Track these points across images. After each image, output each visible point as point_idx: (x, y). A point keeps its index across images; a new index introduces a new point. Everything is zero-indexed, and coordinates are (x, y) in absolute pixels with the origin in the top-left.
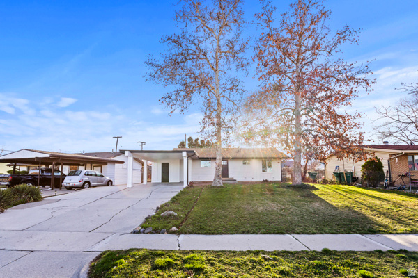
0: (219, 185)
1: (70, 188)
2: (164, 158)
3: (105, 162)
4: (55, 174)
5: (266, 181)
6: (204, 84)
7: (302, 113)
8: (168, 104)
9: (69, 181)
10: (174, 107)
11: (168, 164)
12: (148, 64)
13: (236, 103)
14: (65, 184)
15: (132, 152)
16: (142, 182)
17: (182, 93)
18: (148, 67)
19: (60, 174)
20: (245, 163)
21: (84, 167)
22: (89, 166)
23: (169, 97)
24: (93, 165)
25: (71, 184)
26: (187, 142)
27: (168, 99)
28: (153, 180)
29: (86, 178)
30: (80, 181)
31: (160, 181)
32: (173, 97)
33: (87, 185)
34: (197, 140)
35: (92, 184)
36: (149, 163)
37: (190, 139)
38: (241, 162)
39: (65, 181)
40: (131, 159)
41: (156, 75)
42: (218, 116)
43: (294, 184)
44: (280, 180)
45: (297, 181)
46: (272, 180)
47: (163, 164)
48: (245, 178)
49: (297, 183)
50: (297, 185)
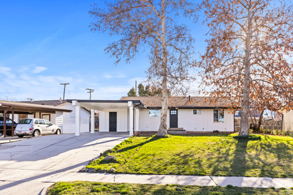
0: (164, 135)
1: (21, 136)
2: (111, 107)
3: (53, 111)
4: (7, 122)
5: (217, 132)
6: (149, 32)
7: (251, 61)
8: (114, 54)
9: (20, 129)
10: (119, 57)
11: (115, 113)
12: (93, 13)
13: (183, 51)
14: (17, 132)
15: (79, 101)
16: (90, 131)
17: (128, 43)
18: (93, 16)
19: (10, 122)
20: (195, 113)
21: (33, 115)
22: (37, 114)
23: (115, 46)
24: (42, 113)
25: (23, 132)
26: (137, 89)
27: (114, 48)
28: (101, 129)
29: (36, 127)
30: (30, 129)
31: (108, 130)
32: (119, 47)
33: (37, 133)
34: (147, 87)
35: (42, 132)
36: (96, 111)
37: (140, 86)
38: (192, 111)
39: (16, 129)
40: (78, 109)
41: (102, 25)
42: (164, 66)
43: (241, 135)
44: (233, 130)
45: (243, 132)
46: (223, 131)
47: (111, 113)
48: (195, 128)
49: (243, 134)
50: (243, 136)
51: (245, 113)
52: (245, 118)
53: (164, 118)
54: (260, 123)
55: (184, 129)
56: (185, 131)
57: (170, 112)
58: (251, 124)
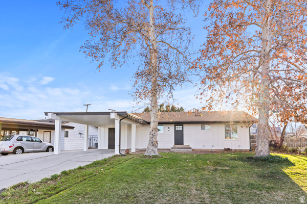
0: (153, 154)
5: (228, 150)
15: (58, 114)
25: (1, 150)
28: (100, 146)
29: (19, 144)
30: (10, 147)
31: (107, 148)
33: (20, 151)
38: (199, 127)
44: (248, 148)
45: (261, 151)
46: (237, 149)
47: (110, 129)
48: (204, 145)
49: (262, 154)
50: (261, 157)
51: (264, 124)
52: (264, 132)
53: (153, 132)
54: (282, 140)
55: (190, 146)
56: (191, 148)
57: (175, 128)
58: (271, 141)
